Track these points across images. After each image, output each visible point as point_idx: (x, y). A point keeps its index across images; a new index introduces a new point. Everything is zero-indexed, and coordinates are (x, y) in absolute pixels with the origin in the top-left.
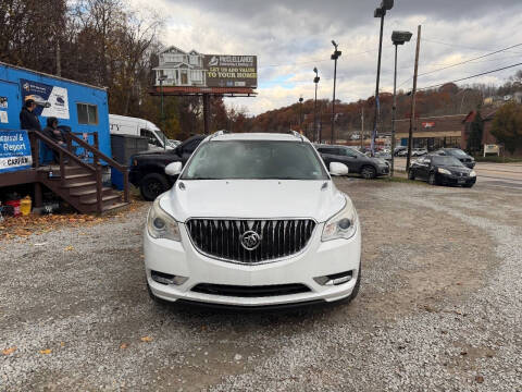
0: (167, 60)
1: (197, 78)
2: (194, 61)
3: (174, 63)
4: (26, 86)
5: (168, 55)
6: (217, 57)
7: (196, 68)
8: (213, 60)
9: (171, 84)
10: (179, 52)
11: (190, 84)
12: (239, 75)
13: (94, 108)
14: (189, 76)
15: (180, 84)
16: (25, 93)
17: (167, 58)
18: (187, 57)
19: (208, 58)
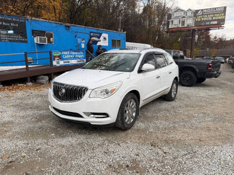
0: (175, 15)
1: (190, 22)
2: (189, 14)
3: (179, 17)
4: (92, 34)
5: (177, 13)
6: (202, 10)
7: (190, 17)
8: (199, 12)
9: (176, 27)
10: (182, 11)
11: (186, 26)
12: (214, 18)
13: (119, 41)
14: (185, 22)
15: (180, 26)
16: (91, 37)
17: (176, 14)
18: (185, 12)
19: (197, 11)
